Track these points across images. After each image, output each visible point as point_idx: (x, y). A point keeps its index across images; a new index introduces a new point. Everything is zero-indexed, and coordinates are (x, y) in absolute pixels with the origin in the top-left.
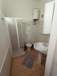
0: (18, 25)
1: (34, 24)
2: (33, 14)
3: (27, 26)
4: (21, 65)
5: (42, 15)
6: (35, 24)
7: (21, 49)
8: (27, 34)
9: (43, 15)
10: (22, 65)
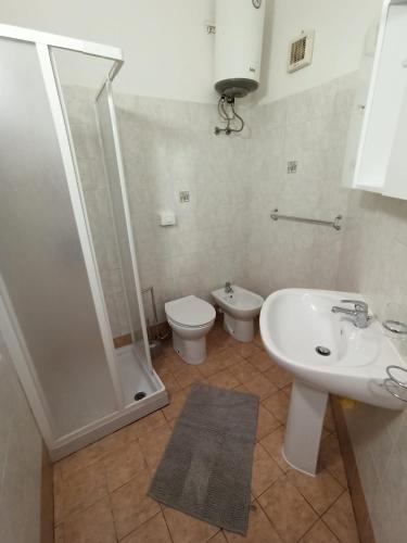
0: (78, 138)
1: (223, 126)
2: (212, 29)
3: (161, 151)
4: (142, 518)
5: (297, 37)
6: (229, 131)
7: (128, 348)
8: (167, 216)
9: (303, 42)
10: (155, 509)
